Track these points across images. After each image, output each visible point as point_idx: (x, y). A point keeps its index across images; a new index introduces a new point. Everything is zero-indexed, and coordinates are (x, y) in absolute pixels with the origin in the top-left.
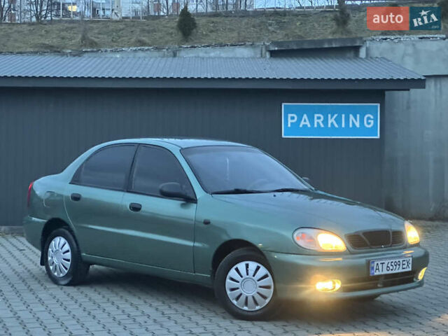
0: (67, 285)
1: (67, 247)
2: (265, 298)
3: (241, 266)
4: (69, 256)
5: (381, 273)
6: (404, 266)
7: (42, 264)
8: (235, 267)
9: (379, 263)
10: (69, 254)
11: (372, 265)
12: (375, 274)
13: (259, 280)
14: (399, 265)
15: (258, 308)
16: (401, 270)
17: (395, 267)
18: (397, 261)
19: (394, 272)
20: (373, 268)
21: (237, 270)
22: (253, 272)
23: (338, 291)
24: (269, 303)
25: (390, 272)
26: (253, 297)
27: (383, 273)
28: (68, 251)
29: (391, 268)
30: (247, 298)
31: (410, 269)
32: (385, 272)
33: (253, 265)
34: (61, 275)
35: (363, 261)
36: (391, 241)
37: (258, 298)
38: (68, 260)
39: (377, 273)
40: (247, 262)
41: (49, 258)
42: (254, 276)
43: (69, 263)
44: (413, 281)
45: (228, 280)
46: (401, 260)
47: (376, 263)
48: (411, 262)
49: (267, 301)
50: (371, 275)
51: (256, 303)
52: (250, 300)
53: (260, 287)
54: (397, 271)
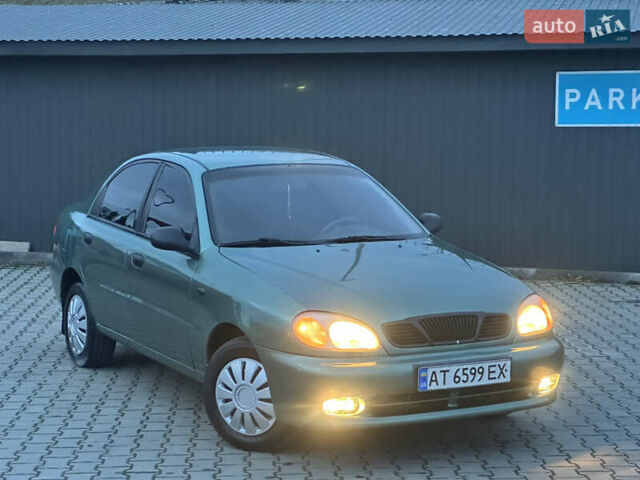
0: (84, 366)
1: (83, 312)
2: (268, 417)
3: (236, 365)
4: (84, 324)
5: (441, 386)
6: (492, 375)
7: (63, 332)
8: (228, 366)
9: (438, 370)
10: (85, 321)
11: (423, 374)
12: (429, 388)
13: (258, 389)
14: (482, 373)
15: (259, 431)
16: (485, 381)
17: (471, 377)
18: (477, 366)
19: (468, 384)
20: (425, 379)
21: (230, 370)
22: (251, 376)
23: (361, 414)
24: (274, 424)
25: (461, 385)
26: (251, 414)
27: (445, 387)
28: (83, 318)
29: (465, 378)
30: (243, 415)
31: (508, 379)
32: (450, 384)
33: (251, 365)
34: (79, 352)
35: (409, 368)
36: (478, 332)
37: (259, 416)
38: (83, 331)
39: (434, 387)
40: (243, 360)
41: (69, 325)
42: (252, 381)
43: (85, 335)
44: (525, 397)
45: (219, 386)
46: (486, 366)
47: (430, 371)
48: (508, 367)
49: (271, 422)
50: (420, 391)
51: (256, 424)
52: (247, 418)
53: (261, 400)
54: (475, 384)
